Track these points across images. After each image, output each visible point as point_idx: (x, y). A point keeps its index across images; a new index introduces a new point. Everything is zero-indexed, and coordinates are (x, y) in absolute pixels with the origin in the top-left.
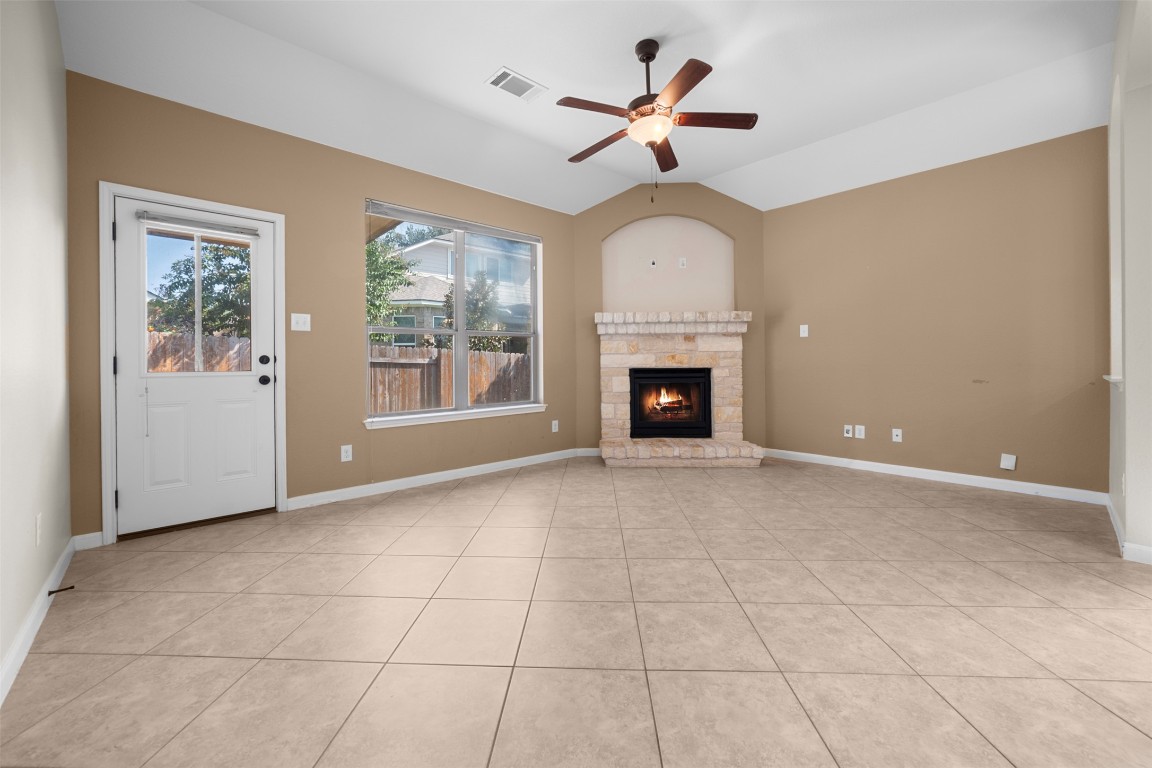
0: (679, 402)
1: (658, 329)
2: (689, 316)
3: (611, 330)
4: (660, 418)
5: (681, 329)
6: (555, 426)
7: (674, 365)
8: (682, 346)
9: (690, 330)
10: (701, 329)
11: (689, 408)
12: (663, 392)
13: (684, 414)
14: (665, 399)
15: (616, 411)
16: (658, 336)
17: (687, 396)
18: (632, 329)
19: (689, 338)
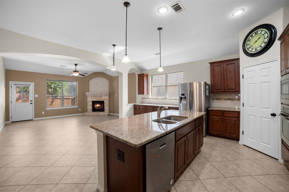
0: (100, 106)
1: (95, 95)
2: (100, 93)
3: (88, 95)
4: (97, 109)
5: (99, 95)
6: (80, 110)
7: (98, 100)
8: (99, 98)
9: (100, 95)
10: (102, 95)
11: (102, 107)
12: (98, 104)
13: (101, 108)
14: (98, 105)
15: (90, 107)
16: (96, 96)
17: (101, 105)
18: (91, 95)
19: (101, 96)
